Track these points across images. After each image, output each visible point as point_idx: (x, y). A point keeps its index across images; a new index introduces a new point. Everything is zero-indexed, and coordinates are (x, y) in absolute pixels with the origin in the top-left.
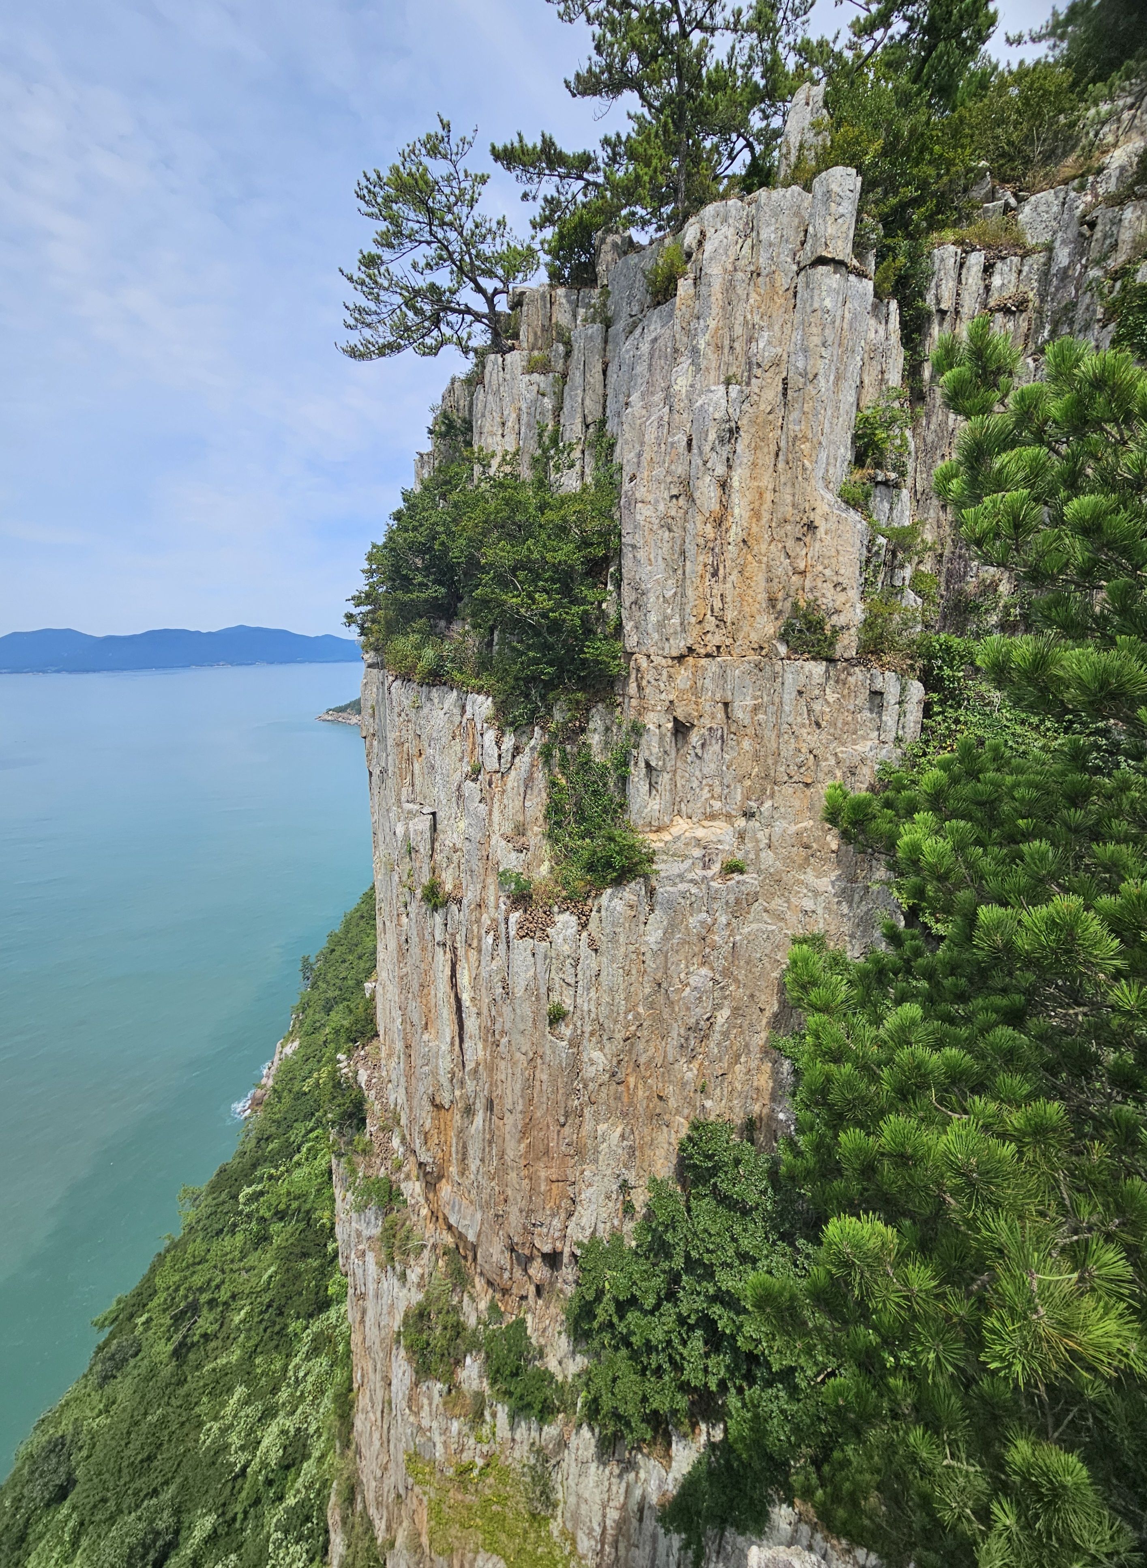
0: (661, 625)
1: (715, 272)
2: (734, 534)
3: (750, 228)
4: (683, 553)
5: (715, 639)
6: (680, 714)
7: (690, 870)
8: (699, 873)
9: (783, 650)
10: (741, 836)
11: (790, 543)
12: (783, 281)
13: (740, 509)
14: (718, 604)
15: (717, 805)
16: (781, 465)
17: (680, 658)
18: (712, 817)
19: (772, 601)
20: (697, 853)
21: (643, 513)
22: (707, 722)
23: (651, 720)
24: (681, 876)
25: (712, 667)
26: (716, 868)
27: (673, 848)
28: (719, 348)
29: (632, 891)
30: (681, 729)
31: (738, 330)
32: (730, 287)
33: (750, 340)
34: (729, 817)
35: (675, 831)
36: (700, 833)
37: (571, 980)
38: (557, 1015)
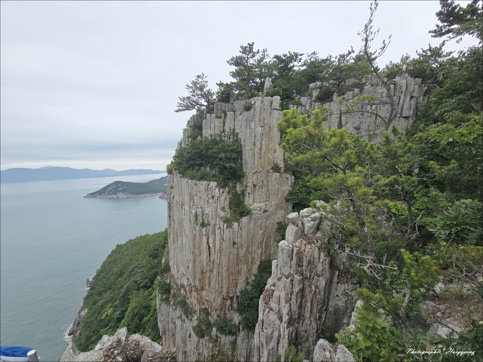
0: (251, 167)
1: (258, 109)
2: (263, 152)
3: (262, 102)
4: (254, 155)
5: (260, 170)
6: (255, 183)
7: (258, 212)
8: (259, 213)
9: (272, 171)
10: (266, 205)
11: (272, 153)
12: (269, 111)
13: (264, 147)
14: (261, 163)
15: (261, 200)
16: (270, 140)
17: (254, 173)
18: (261, 202)
19: (269, 163)
20: (259, 209)
21: (247, 148)
22: (259, 185)
23: (249, 185)
24: (256, 214)
25: (260, 174)
26: (262, 211)
27: (254, 209)
28: (259, 121)
29: (247, 217)
30: (255, 186)
31: (262, 118)
32: (260, 111)
33: (264, 120)
34: (264, 202)
35: (254, 205)
36: (259, 205)
37: (237, 236)
38: (234, 244)
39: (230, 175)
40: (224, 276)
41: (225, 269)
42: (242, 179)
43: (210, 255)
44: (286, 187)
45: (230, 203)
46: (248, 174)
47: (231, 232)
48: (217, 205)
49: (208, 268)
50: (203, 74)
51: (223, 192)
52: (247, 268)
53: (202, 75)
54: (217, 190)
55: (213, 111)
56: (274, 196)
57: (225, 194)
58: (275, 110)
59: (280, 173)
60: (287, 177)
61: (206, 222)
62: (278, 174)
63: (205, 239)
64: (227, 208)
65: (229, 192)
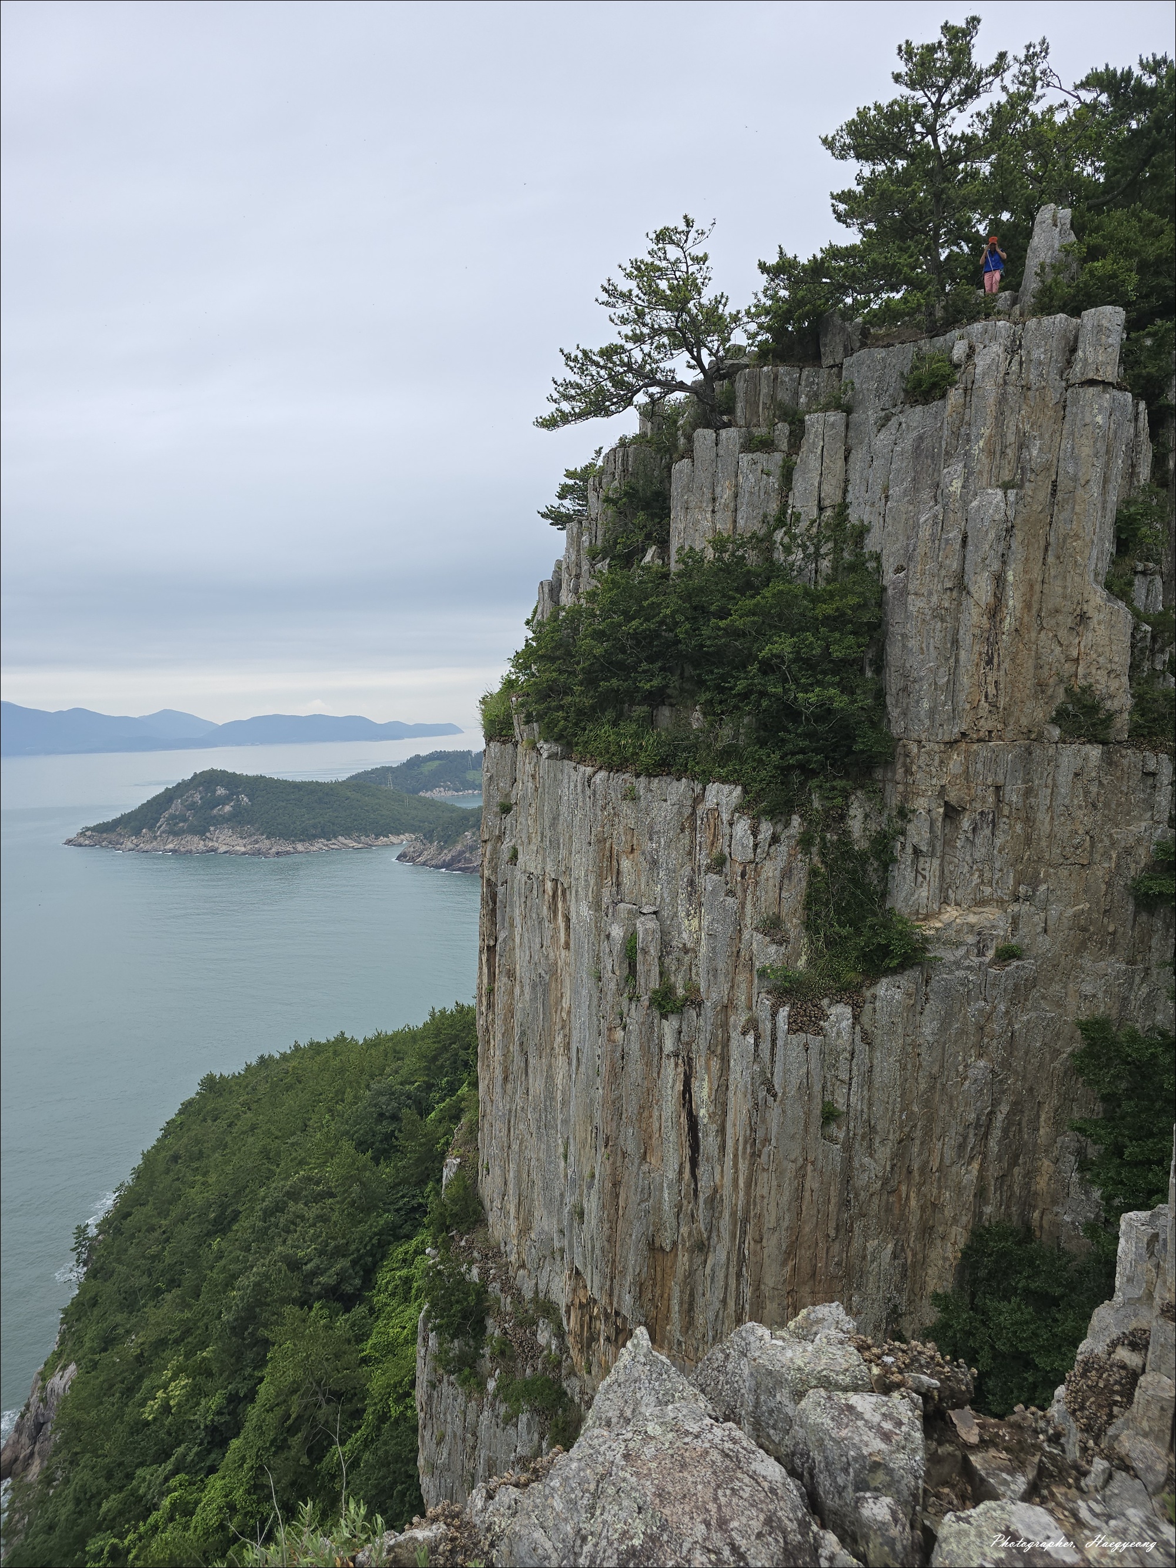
0: (932, 712)
1: (989, 388)
2: (1008, 624)
3: (1014, 348)
4: (955, 642)
5: (985, 725)
6: (952, 797)
7: (966, 956)
8: (975, 960)
9: (1056, 732)
10: (1015, 921)
11: (1063, 634)
12: (1053, 397)
13: (1013, 601)
14: (991, 690)
15: (988, 890)
16: (1051, 559)
17: (952, 744)
18: (982, 903)
19: (1041, 686)
20: (971, 939)
21: (915, 604)
22: (978, 806)
23: (921, 804)
24: (957, 964)
25: (983, 751)
26: (991, 954)
27: (945, 935)
28: (991, 453)
29: (907, 980)
30: (952, 813)
31: (1011, 438)
32: (1002, 400)
33: (1021, 447)
34: (1001, 903)
35: (945, 917)
36: (972, 919)
37: (845, 1076)
38: (829, 1116)
39: (817, 751)
40: (770, 1281)
41: (772, 1245)
42: (878, 774)
43: (694, 1163)
44: (1141, 826)
45: (811, 900)
46: (914, 748)
47: (814, 1052)
48: (743, 905)
49: (684, 1230)
50: (688, 223)
51: (775, 839)
52: (895, 1256)
53: (682, 227)
54: (742, 827)
55: (731, 411)
56: (1064, 872)
57: (782, 849)
58: (1091, 390)
59: (1104, 743)
60: (1151, 766)
61: (680, 992)
62: (1095, 752)
63: (671, 1074)
64: (793, 925)
65: (805, 842)
